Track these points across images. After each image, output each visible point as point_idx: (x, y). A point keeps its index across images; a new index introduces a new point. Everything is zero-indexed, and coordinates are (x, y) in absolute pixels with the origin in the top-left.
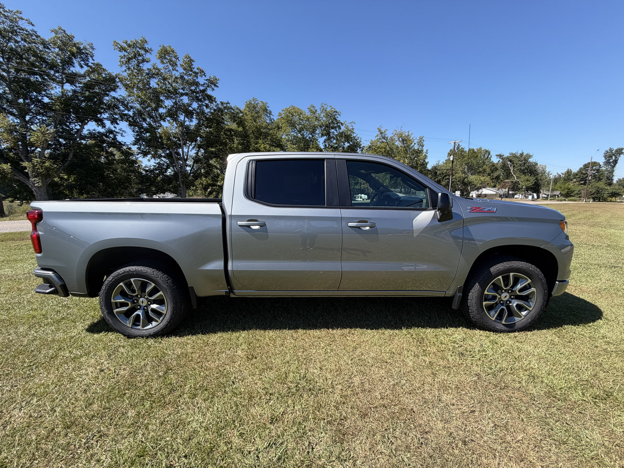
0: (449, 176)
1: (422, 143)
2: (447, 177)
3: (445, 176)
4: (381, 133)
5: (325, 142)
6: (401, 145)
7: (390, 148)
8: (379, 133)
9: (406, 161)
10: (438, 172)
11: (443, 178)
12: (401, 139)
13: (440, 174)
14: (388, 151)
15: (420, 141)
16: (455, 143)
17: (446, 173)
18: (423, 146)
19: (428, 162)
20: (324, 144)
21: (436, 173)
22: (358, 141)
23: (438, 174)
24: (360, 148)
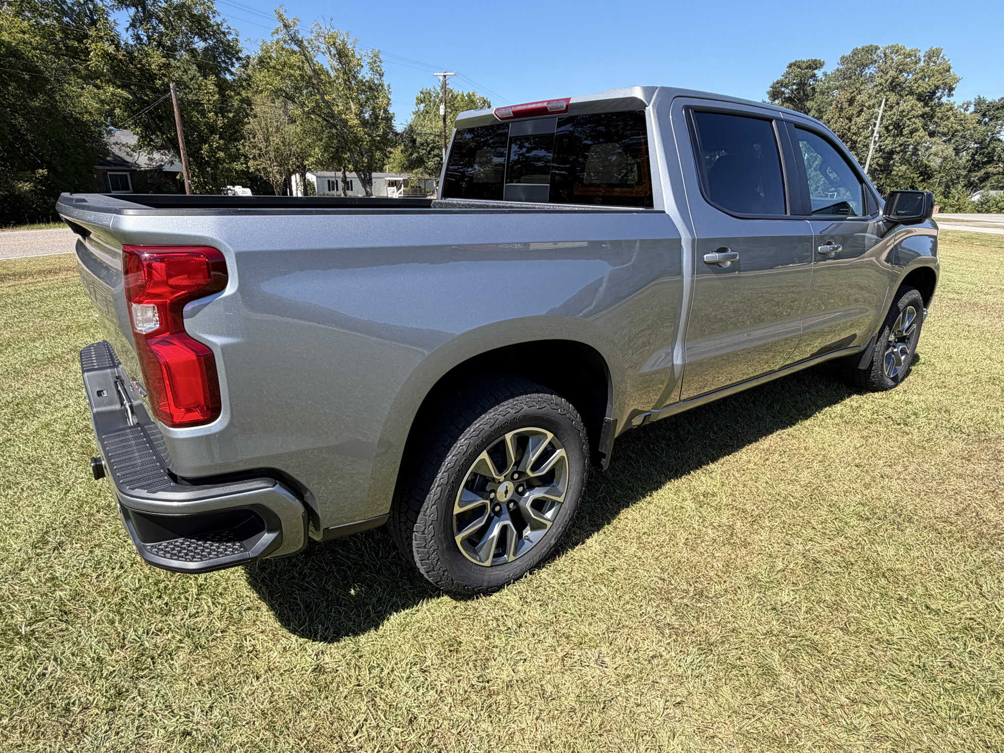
0: (440, 149)
1: (379, 66)
2: (436, 152)
3: (432, 149)
4: (286, 26)
5: (133, 25)
6: (335, 63)
7: (314, 71)
8: (281, 25)
9: (353, 107)
10: (419, 140)
11: (429, 153)
12: (334, 51)
13: (422, 144)
14: (310, 78)
15: (375, 62)
16: (445, 76)
17: (434, 142)
18: (381, 75)
19: (394, 114)
20: (131, 32)
21: (414, 141)
22: (230, 38)
23: (418, 144)
24: (239, 59)
